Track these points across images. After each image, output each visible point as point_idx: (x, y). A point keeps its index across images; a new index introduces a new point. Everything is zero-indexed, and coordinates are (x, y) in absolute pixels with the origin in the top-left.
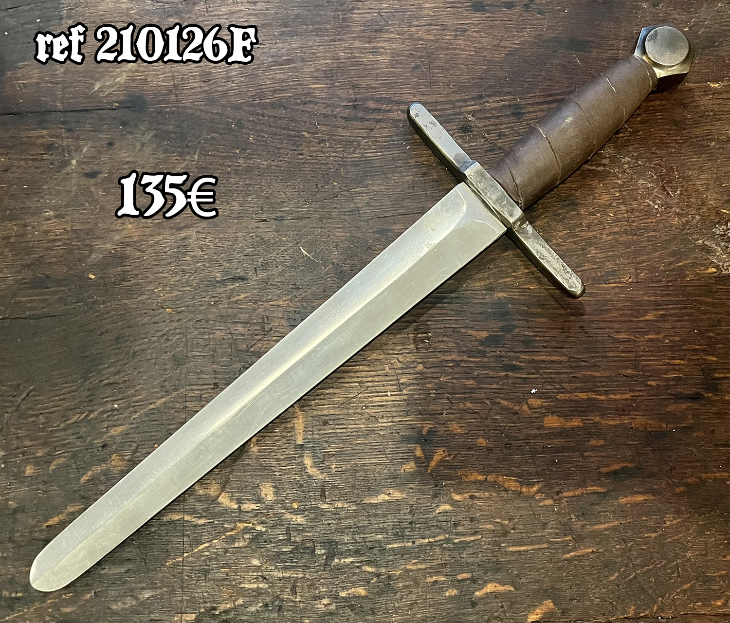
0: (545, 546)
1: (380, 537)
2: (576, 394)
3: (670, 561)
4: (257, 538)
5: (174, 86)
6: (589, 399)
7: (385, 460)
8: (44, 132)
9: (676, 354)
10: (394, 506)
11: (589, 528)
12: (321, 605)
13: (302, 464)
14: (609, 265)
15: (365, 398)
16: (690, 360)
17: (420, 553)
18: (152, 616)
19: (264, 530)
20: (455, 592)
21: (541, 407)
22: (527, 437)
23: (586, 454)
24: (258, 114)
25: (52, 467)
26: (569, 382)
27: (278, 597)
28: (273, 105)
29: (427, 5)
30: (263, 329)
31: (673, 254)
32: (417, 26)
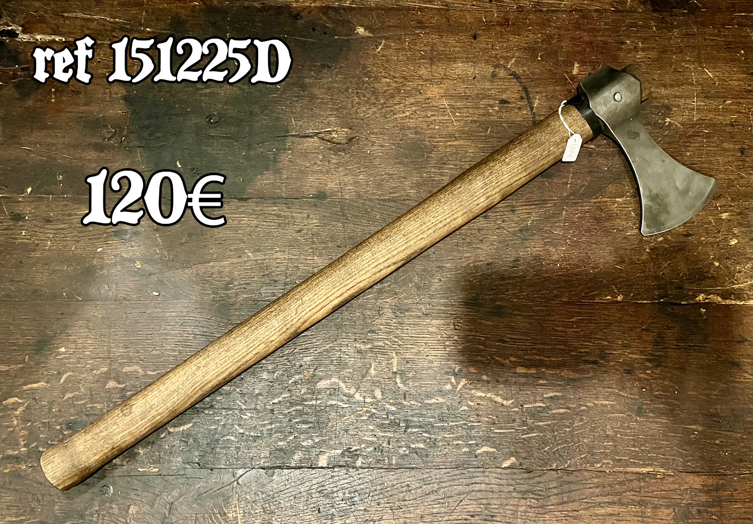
0: (513, 431)
1: (431, 420)
2: (534, 357)
3: (576, 443)
4: (372, 416)
5: (340, 188)
6: (540, 360)
7: (436, 382)
8: (276, 208)
9: (586, 340)
10: (440, 406)
11: (536, 424)
12: (401, 451)
13: (395, 381)
14: (555, 292)
16: (594, 343)
17: (451, 430)
18: (321, 450)
19: (376, 412)
20: (466, 450)
21: (516, 362)
22: (508, 376)
23: (537, 387)
24: (381, 204)
25: (276, 375)
26: (531, 350)
27: (381, 445)
28: (389, 200)
29: (470, 151)
30: (379, 314)
31: (589, 288)
32: (464, 162)
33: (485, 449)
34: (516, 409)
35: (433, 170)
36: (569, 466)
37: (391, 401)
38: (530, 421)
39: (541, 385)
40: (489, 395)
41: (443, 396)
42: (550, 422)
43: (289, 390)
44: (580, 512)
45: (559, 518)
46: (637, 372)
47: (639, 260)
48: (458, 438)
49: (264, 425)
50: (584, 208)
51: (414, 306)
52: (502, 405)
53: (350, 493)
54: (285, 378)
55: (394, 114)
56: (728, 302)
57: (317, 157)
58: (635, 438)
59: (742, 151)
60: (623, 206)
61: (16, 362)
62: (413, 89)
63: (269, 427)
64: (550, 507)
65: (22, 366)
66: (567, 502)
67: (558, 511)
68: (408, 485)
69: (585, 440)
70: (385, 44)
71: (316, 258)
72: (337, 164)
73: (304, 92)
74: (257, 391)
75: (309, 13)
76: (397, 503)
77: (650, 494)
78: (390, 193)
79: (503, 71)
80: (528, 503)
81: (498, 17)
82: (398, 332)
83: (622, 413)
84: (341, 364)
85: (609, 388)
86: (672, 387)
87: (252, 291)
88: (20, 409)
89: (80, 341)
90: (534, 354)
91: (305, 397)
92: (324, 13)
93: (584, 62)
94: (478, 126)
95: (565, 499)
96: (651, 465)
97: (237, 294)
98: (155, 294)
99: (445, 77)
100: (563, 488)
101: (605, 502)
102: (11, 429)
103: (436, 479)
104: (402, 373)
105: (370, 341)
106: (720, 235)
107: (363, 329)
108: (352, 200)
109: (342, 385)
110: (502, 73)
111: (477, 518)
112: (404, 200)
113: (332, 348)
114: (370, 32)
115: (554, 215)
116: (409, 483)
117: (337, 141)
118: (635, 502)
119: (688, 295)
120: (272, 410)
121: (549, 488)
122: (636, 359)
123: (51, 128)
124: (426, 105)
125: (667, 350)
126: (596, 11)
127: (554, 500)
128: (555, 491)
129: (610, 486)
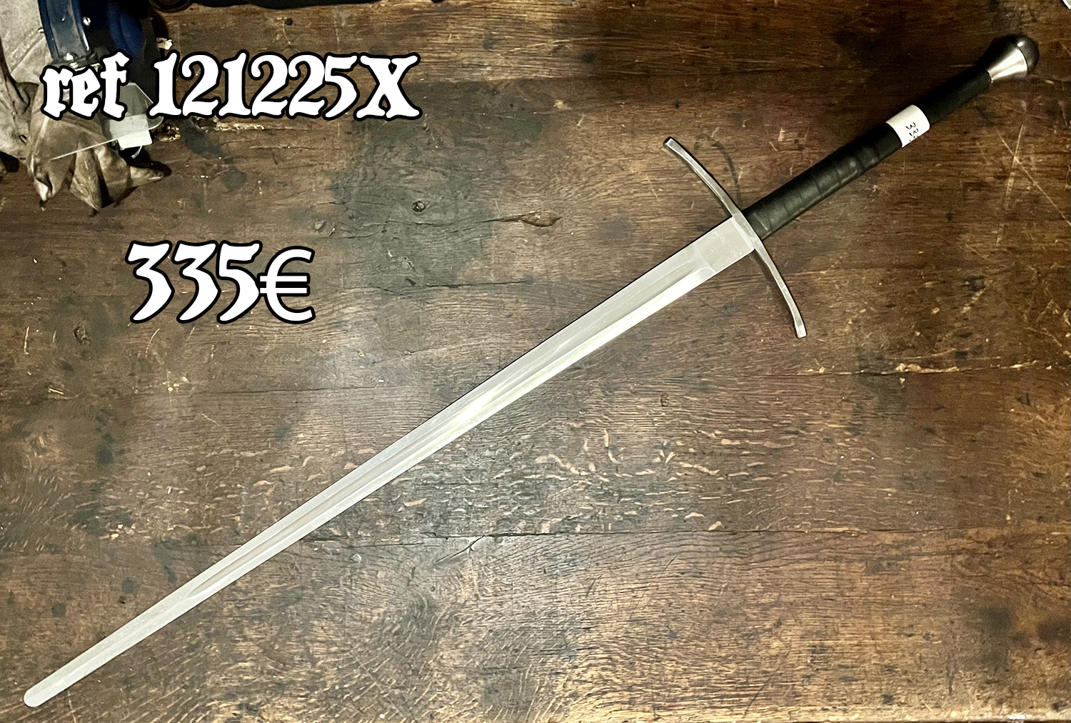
0: (719, 498)
1: (643, 490)
3: (778, 507)
4: (587, 487)
5: (546, 271)
6: (744, 432)
7: (646, 456)
8: (485, 294)
9: (788, 412)
10: (650, 477)
11: (741, 491)
12: (616, 518)
13: (607, 455)
16: (795, 415)
17: (661, 498)
18: (543, 518)
19: (591, 484)
20: (676, 515)
21: (721, 435)
22: (713, 449)
23: (741, 458)
24: (587, 286)
27: (597, 513)
28: (594, 281)
29: (674, 228)
30: (589, 393)
33: (693, 514)
34: (722, 478)
35: (637, 249)
36: (770, 527)
37: (605, 474)
38: (734, 489)
39: (745, 455)
40: (695, 466)
41: (653, 468)
42: (753, 489)
43: (510, 466)
44: (781, 568)
45: (761, 574)
46: (836, 440)
47: (841, 332)
48: (668, 506)
49: (490, 498)
51: (623, 385)
52: (709, 474)
53: (571, 555)
54: (505, 455)
55: (597, 193)
56: (927, 371)
57: (523, 242)
58: (833, 501)
59: (949, 217)
60: (828, 278)
61: (260, 449)
62: (615, 165)
63: (495, 499)
64: (753, 564)
65: (265, 451)
66: (769, 560)
67: (761, 568)
68: (623, 548)
69: (786, 505)
70: (585, 118)
71: (526, 341)
72: (542, 247)
73: (506, 173)
74: (481, 467)
75: (506, 86)
76: (614, 564)
77: (845, 551)
78: (596, 274)
79: (706, 141)
80: (733, 562)
81: (701, 81)
82: (608, 410)
83: (820, 478)
84: (556, 441)
85: (809, 456)
86: (868, 453)
87: (470, 376)
88: (270, 491)
89: (316, 427)
90: (738, 427)
91: (525, 471)
92: (521, 86)
93: (790, 128)
94: (682, 202)
95: (767, 557)
96: (846, 525)
97: (455, 378)
98: (380, 381)
99: (647, 152)
100: (765, 547)
101: (803, 559)
102: (264, 508)
103: (649, 542)
104: (613, 448)
105: (583, 419)
106: (922, 305)
107: (575, 408)
108: (558, 283)
109: (558, 460)
110: (705, 144)
111: (687, 574)
112: (610, 280)
113: (547, 427)
114: (569, 106)
115: (758, 291)
116: (624, 545)
117: (541, 223)
118: (831, 557)
119: (889, 366)
120: (496, 485)
121: (752, 548)
122: (835, 428)
123: (263, 222)
124: (628, 182)
125: (866, 419)
126: (805, 70)
127: (756, 557)
128: (758, 550)
129: (808, 544)
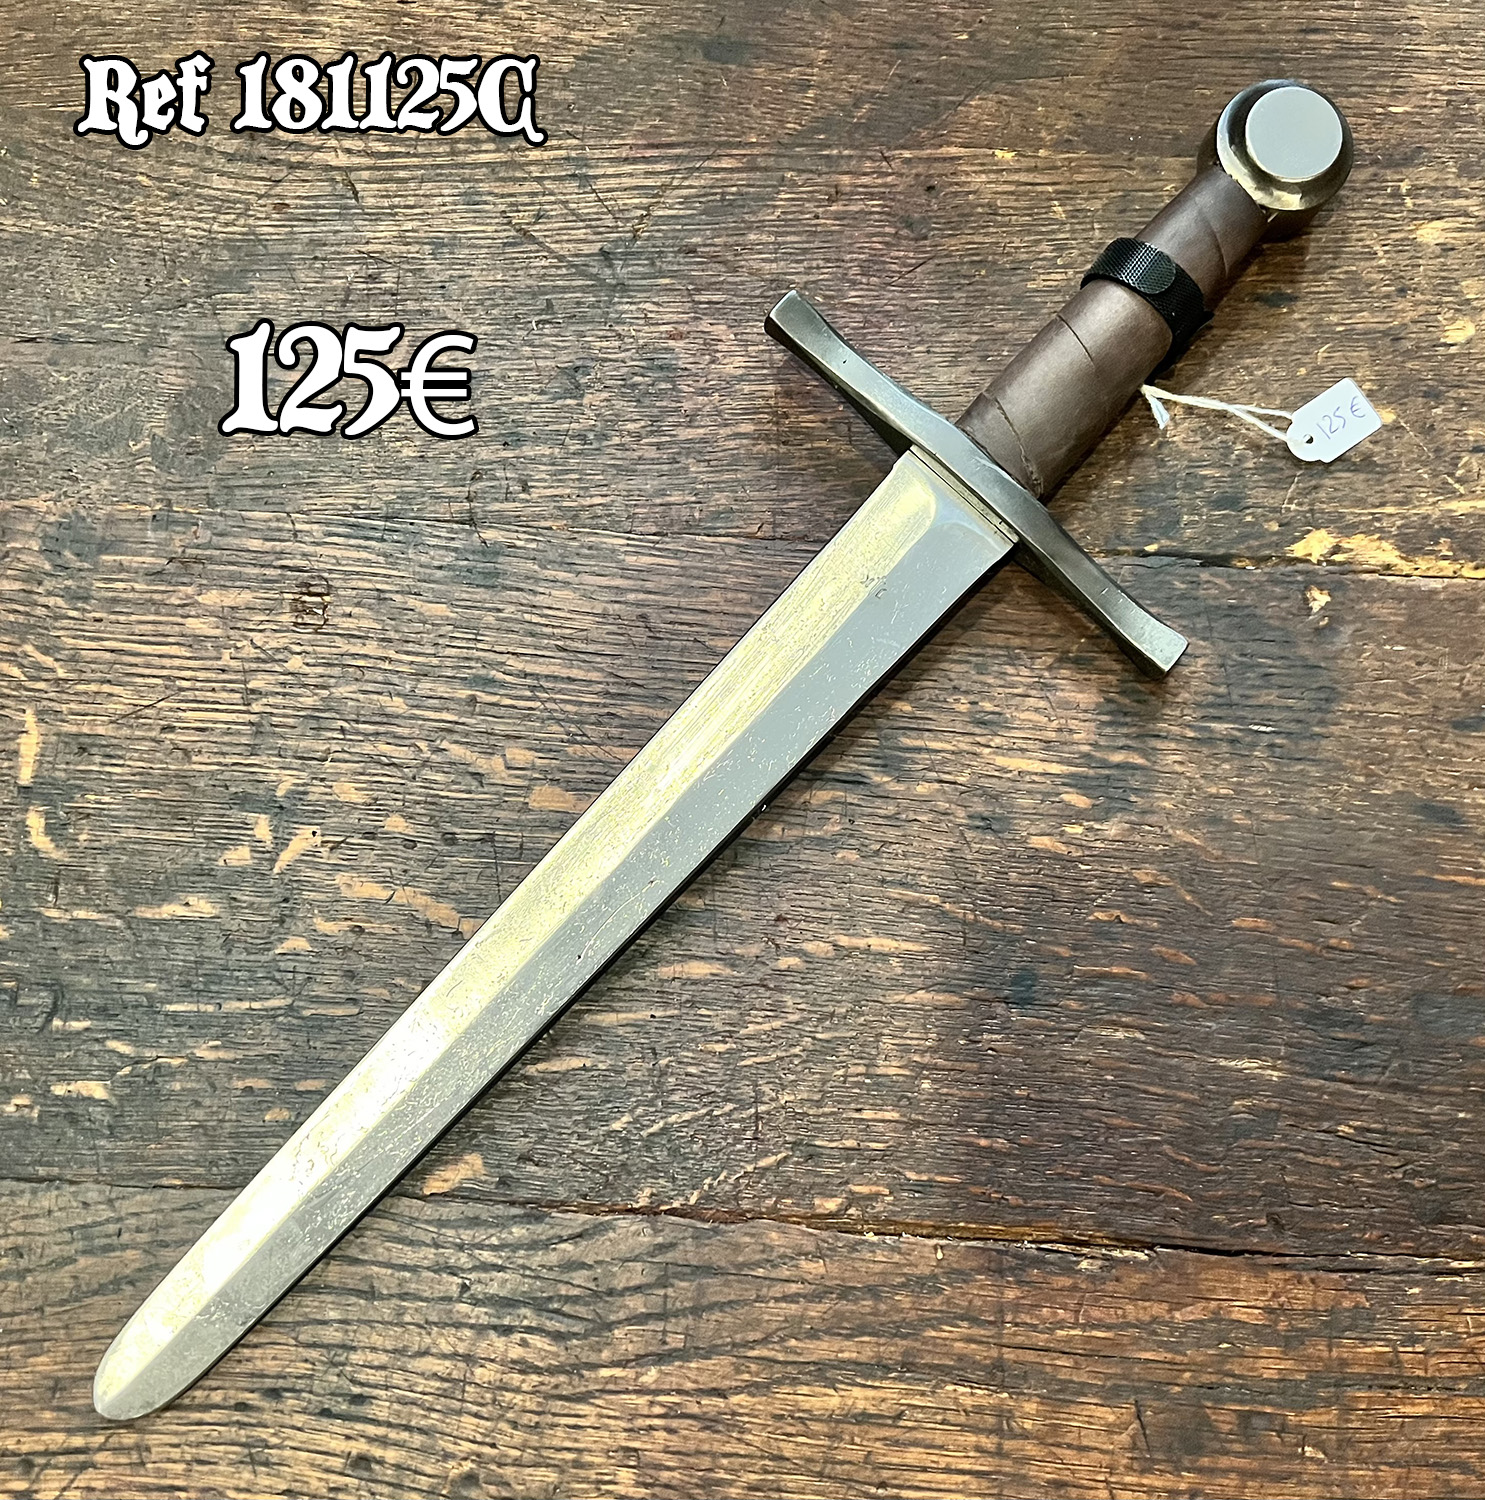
1: (153, 986)
2: (607, 749)
3: (743, 1105)
7: (190, 838)
10: (195, 930)
12: (10, 1107)
13: (21, 824)
14: (722, 499)
15: (171, 710)
17: (227, 1029)
20: (284, 1114)
21: (533, 768)
26: (599, 724)
36: (707, 1198)
40: (403, 895)
41: (213, 893)
42: (645, 1014)
44: (735, 1399)
45: (640, 1422)
46: (1026, 825)
50: (865, 180)
51: (139, 531)
56: (1423, 564)
60: (1023, 177)
64: (605, 1372)
66: (682, 1355)
67: (640, 1392)
77: (1041, 1339)
80: (516, 1353)
82: (61, 629)
83: (947, 988)
85: (902, 884)
95: (676, 1341)
100: (670, 1291)
101: (842, 1364)
103: (138, 1230)
104: (55, 793)
111: (291, 1402)
115: (741, 203)
116: (20, 1240)
118: (976, 1365)
121: (611, 1292)
122: (1025, 774)
125: (1159, 744)
127: (626, 1340)
128: (636, 1304)
129: (872, 1291)
